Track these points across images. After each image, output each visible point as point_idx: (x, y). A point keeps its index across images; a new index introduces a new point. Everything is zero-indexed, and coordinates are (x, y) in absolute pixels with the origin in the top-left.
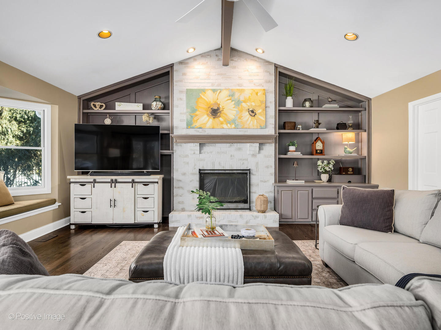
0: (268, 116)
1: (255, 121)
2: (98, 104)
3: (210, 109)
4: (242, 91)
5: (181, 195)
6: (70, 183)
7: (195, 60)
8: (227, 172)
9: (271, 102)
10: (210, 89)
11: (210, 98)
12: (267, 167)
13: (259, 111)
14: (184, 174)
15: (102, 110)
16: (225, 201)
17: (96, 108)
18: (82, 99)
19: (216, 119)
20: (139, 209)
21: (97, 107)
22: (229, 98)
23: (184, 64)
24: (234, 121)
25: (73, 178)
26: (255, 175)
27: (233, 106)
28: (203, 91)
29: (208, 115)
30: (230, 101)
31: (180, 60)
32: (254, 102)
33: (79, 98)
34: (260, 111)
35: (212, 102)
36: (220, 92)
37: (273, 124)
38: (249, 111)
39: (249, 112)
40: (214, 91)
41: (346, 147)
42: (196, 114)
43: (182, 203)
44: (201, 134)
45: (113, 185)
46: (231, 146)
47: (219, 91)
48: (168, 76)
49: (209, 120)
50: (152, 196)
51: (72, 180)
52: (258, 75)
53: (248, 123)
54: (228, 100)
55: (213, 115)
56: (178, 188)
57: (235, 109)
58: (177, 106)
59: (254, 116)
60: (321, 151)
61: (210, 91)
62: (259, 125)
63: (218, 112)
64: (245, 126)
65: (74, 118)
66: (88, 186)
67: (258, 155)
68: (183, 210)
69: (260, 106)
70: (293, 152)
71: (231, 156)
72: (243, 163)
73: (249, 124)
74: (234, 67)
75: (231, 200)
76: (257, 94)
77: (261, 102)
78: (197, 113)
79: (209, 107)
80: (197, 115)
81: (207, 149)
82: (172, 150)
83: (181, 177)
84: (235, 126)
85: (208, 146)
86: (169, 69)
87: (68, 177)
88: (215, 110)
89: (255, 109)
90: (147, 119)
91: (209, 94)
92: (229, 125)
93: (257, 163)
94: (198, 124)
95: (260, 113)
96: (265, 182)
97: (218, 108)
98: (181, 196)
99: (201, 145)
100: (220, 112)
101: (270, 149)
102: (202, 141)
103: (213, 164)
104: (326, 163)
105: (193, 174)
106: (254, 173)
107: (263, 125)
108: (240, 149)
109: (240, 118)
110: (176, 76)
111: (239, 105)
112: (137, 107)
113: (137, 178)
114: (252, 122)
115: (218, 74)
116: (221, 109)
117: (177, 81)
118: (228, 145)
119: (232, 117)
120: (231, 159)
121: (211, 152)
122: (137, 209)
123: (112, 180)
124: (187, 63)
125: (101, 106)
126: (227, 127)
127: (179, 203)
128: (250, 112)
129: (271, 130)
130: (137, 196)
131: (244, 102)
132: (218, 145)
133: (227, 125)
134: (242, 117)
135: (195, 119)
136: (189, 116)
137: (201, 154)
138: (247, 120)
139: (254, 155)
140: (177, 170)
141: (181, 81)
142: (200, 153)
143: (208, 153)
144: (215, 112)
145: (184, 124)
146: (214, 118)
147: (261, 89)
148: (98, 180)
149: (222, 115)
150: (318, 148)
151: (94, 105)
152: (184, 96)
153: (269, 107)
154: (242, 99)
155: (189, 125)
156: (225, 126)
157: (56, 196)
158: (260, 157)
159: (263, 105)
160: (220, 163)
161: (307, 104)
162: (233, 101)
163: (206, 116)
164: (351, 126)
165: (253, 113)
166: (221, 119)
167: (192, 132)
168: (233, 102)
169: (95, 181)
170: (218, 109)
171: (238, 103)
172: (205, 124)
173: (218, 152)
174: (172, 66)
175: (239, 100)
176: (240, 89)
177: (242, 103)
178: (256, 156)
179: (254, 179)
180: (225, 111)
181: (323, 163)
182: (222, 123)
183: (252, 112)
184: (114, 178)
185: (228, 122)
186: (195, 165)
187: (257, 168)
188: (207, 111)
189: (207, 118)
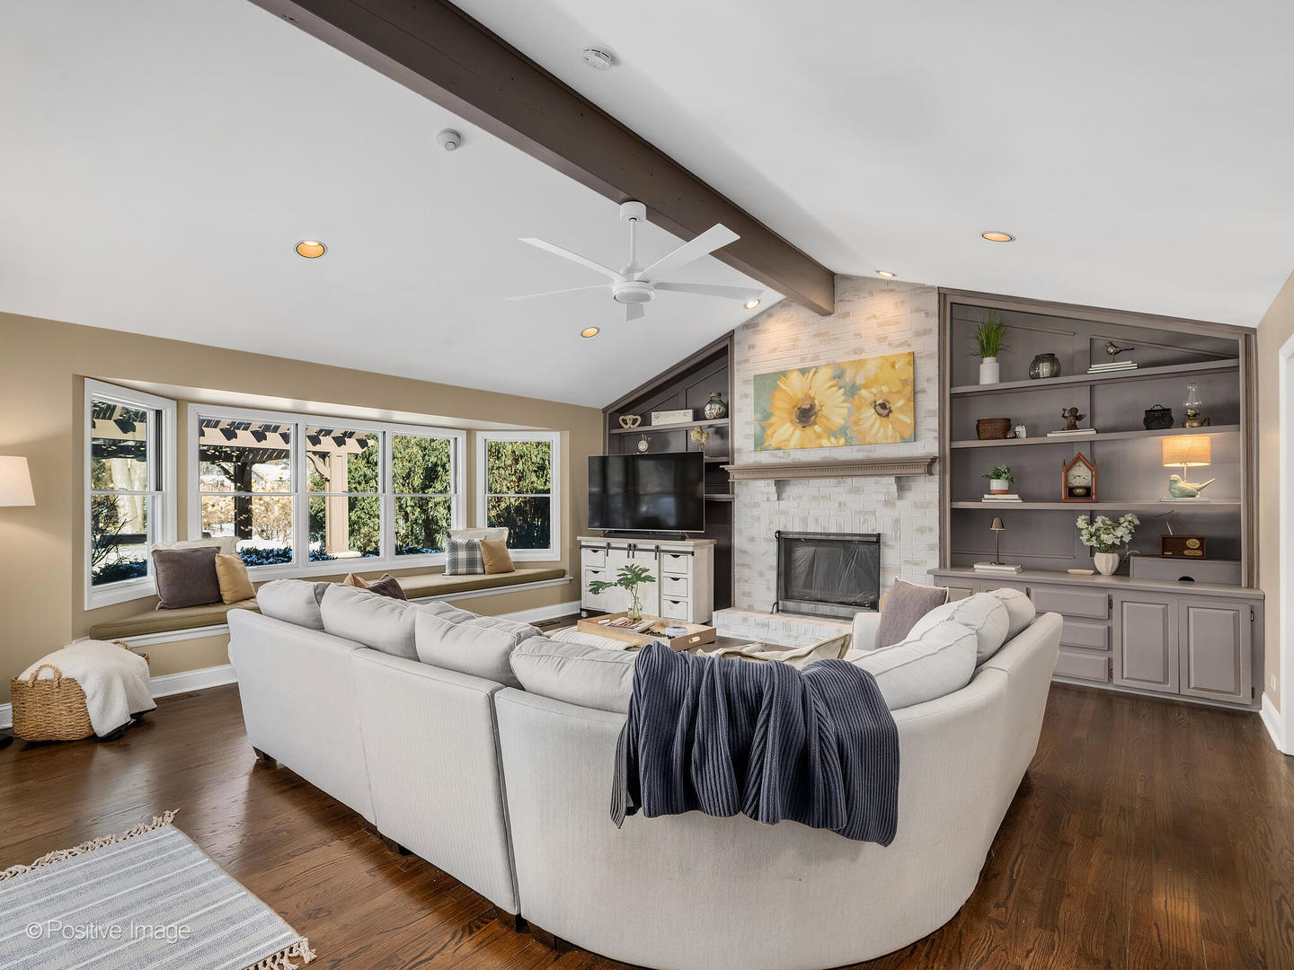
0: (921, 413)
1: (890, 426)
2: (629, 418)
3: (796, 409)
4: (859, 364)
5: (746, 579)
6: (581, 547)
7: (770, 315)
8: (831, 538)
9: (928, 380)
10: (795, 370)
11: (795, 387)
12: (921, 530)
13: (898, 403)
14: (752, 540)
15: (635, 428)
16: (832, 601)
17: (626, 424)
18: (608, 413)
19: (809, 430)
20: (665, 597)
21: (630, 423)
22: (833, 383)
23: (752, 327)
24: (843, 431)
25: (585, 540)
26: (892, 547)
27: (842, 398)
28: (783, 374)
29: (792, 422)
30: (836, 388)
31: (744, 321)
32: (885, 384)
33: (604, 411)
34: (901, 403)
35: (800, 395)
36: (815, 372)
37: (935, 431)
38: (875, 406)
39: (875, 409)
40: (803, 371)
41: (1175, 477)
42: (770, 421)
43: (749, 595)
44: (783, 461)
45: (631, 552)
46: (839, 483)
47: (814, 369)
48: (725, 357)
49: (793, 433)
50: (685, 576)
51: (583, 543)
52: (898, 323)
53: (874, 432)
54: (831, 387)
55: (801, 421)
56: (743, 565)
57: (844, 405)
58: (740, 411)
59: (887, 415)
60: (1085, 491)
61: (795, 373)
62: (898, 436)
63: (812, 413)
64: (867, 440)
65: (597, 446)
66: (601, 553)
67: (899, 503)
68: (750, 608)
69: (899, 392)
70: (998, 495)
71: (840, 504)
72: (865, 521)
73: (876, 434)
74: (846, 315)
75: (845, 600)
76: (893, 366)
77: (904, 382)
78: (773, 419)
79: (794, 408)
80: (772, 425)
81: (793, 490)
82: (733, 493)
83: (747, 546)
84: (846, 442)
85: (795, 485)
86: (727, 342)
87: (579, 538)
88: (805, 409)
89: (890, 400)
90: (698, 436)
91: (795, 378)
92: (833, 439)
93: (897, 521)
94: (773, 442)
95: (901, 409)
96: (917, 564)
97: (811, 405)
98: (746, 581)
99: (780, 485)
100: (816, 414)
101: (928, 490)
102: (780, 475)
103: (804, 520)
104: (1100, 522)
105: (767, 540)
106: (889, 543)
107: (909, 432)
108: (857, 490)
109: (856, 423)
110: (738, 353)
111: (853, 396)
112: (682, 417)
113: (666, 545)
114: (882, 429)
115: (813, 336)
116: (817, 408)
117: (739, 363)
118: (833, 481)
119: (838, 421)
120: (840, 511)
121: (800, 498)
122: (663, 597)
123: (630, 545)
124: (757, 325)
125: (635, 421)
126: (829, 444)
127: (744, 594)
128: (878, 408)
129: (928, 445)
130: (663, 574)
131: (866, 386)
132: (813, 482)
133: (829, 439)
134: (860, 419)
135: (769, 432)
136: (759, 428)
137: (782, 500)
138: (872, 426)
139: (889, 503)
140: (741, 532)
141: (746, 361)
142: (778, 499)
143: (794, 499)
144: (806, 415)
145: (750, 444)
146: (804, 427)
147: (902, 354)
148: (613, 545)
149: (819, 419)
150: (1076, 482)
151: (623, 420)
152: (750, 390)
153: (924, 391)
154: (859, 381)
155: (759, 444)
156: (825, 442)
157: (566, 567)
158: (904, 506)
159: (909, 389)
160: (817, 521)
161: (1044, 369)
162: (840, 388)
163: (789, 424)
164: (1195, 415)
165: (884, 408)
166: (817, 428)
167: (765, 458)
168: (842, 391)
169: (609, 546)
170: (812, 407)
171: (852, 391)
172: (788, 440)
173: (814, 497)
174: (730, 335)
175: (855, 383)
176: (855, 361)
177: (860, 390)
178: (894, 504)
179: (890, 557)
180: (825, 411)
181: (1091, 522)
182: (819, 437)
183: (883, 406)
184: (632, 541)
185: (831, 433)
186: (771, 523)
187: (896, 533)
188: (791, 414)
189: (792, 429)
